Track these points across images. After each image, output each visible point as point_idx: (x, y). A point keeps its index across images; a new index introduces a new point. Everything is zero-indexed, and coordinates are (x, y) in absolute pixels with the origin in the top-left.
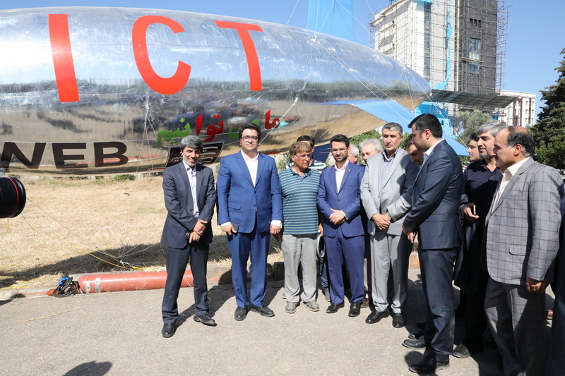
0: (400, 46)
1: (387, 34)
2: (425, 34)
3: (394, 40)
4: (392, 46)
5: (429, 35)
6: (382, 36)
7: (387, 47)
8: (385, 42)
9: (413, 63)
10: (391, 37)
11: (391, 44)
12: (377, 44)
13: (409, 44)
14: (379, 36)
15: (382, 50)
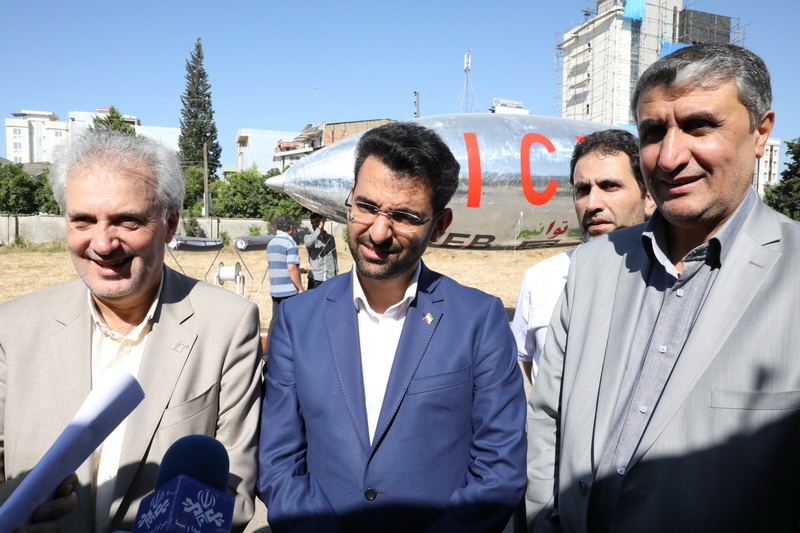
0: (597, 78)
1: (580, 60)
2: (632, 61)
3: (590, 68)
4: (586, 77)
5: (637, 62)
6: (574, 62)
7: (581, 78)
8: (577, 70)
9: (615, 101)
10: (586, 65)
11: (586, 74)
12: (566, 73)
13: (610, 75)
14: (569, 63)
15: (573, 81)
